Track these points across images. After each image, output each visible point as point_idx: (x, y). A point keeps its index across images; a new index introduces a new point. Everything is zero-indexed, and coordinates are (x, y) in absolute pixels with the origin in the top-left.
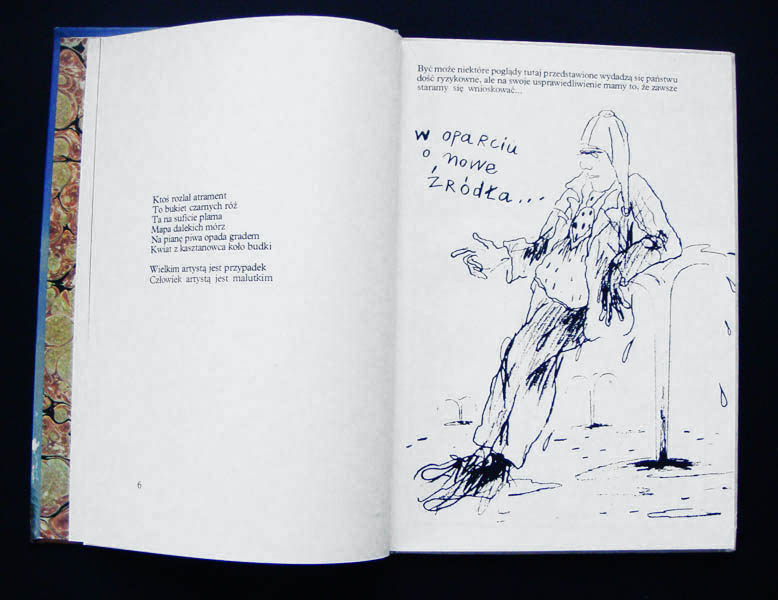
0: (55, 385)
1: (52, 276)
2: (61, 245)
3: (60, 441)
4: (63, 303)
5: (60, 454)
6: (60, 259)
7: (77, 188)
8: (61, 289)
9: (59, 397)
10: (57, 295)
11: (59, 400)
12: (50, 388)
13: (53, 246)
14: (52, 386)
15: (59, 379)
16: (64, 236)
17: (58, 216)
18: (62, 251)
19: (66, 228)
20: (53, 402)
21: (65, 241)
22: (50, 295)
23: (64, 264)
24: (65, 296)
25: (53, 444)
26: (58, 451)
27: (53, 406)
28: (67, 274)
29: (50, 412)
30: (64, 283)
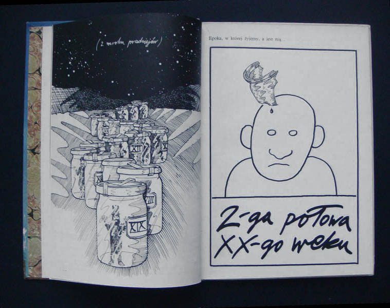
0: (33, 201)
1: (30, 147)
2: (34, 131)
3: (37, 229)
4: (36, 161)
5: (37, 235)
6: (34, 139)
7: (40, 103)
8: (35, 153)
9: (35, 207)
10: (32, 157)
11: (35, 209)
12: (31, 203)
13: (30, 132)
14: (31, 202)
15: (35, 198)
16: (35, 127)
17: (31, 117)
18: (34, 135)
19: (36, 123)
20: (32, 210)
21: (35, 129)
22: (29, 157)
23: (36, 141)
24: (37, 157)
25: (33, 230)
26: (36, 234)
27: (32, 212)
28: (37, 146)
29: (31, 215)
30: (36, 151)
